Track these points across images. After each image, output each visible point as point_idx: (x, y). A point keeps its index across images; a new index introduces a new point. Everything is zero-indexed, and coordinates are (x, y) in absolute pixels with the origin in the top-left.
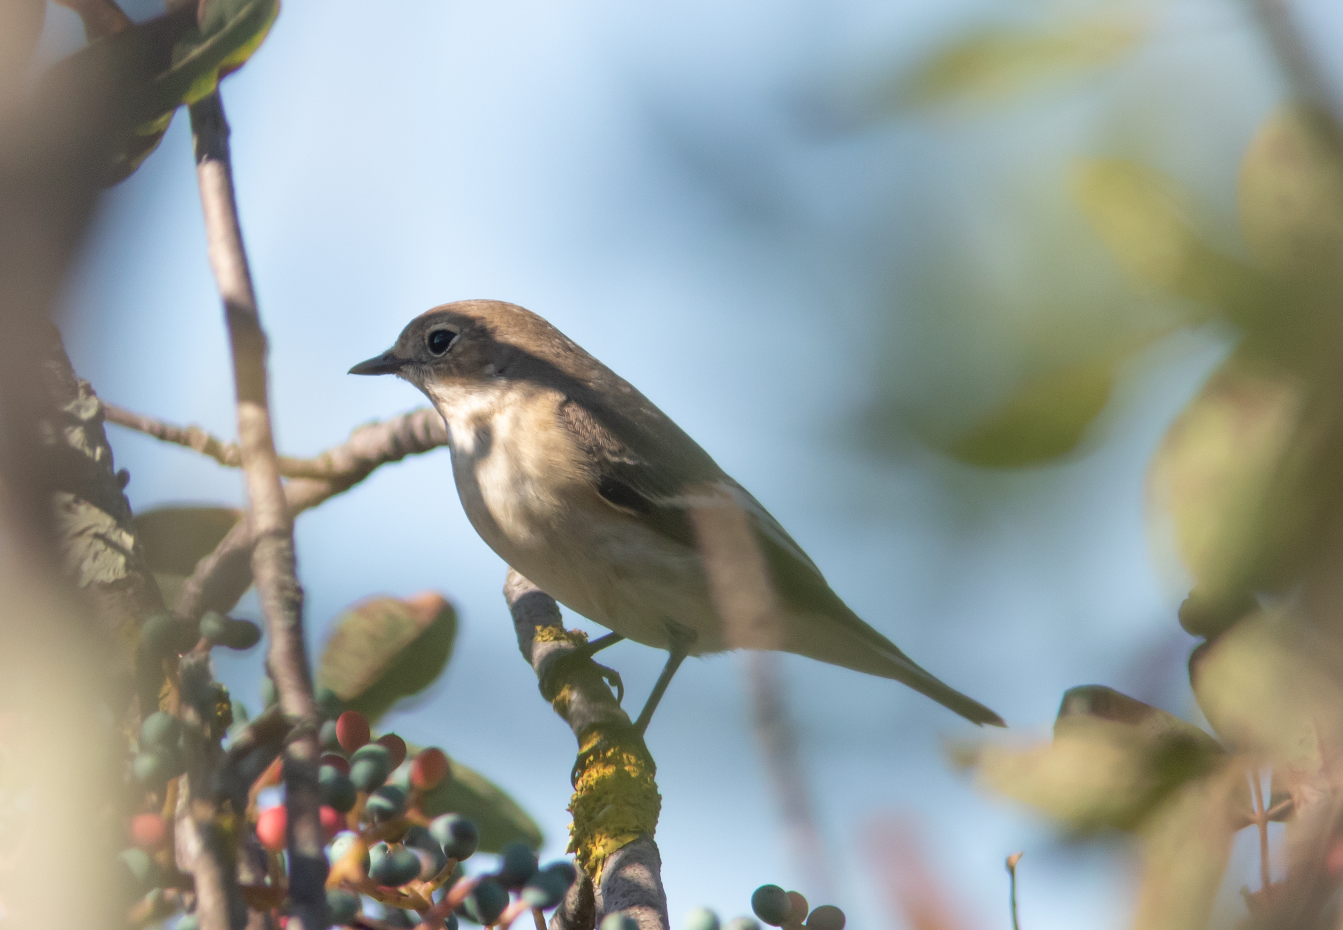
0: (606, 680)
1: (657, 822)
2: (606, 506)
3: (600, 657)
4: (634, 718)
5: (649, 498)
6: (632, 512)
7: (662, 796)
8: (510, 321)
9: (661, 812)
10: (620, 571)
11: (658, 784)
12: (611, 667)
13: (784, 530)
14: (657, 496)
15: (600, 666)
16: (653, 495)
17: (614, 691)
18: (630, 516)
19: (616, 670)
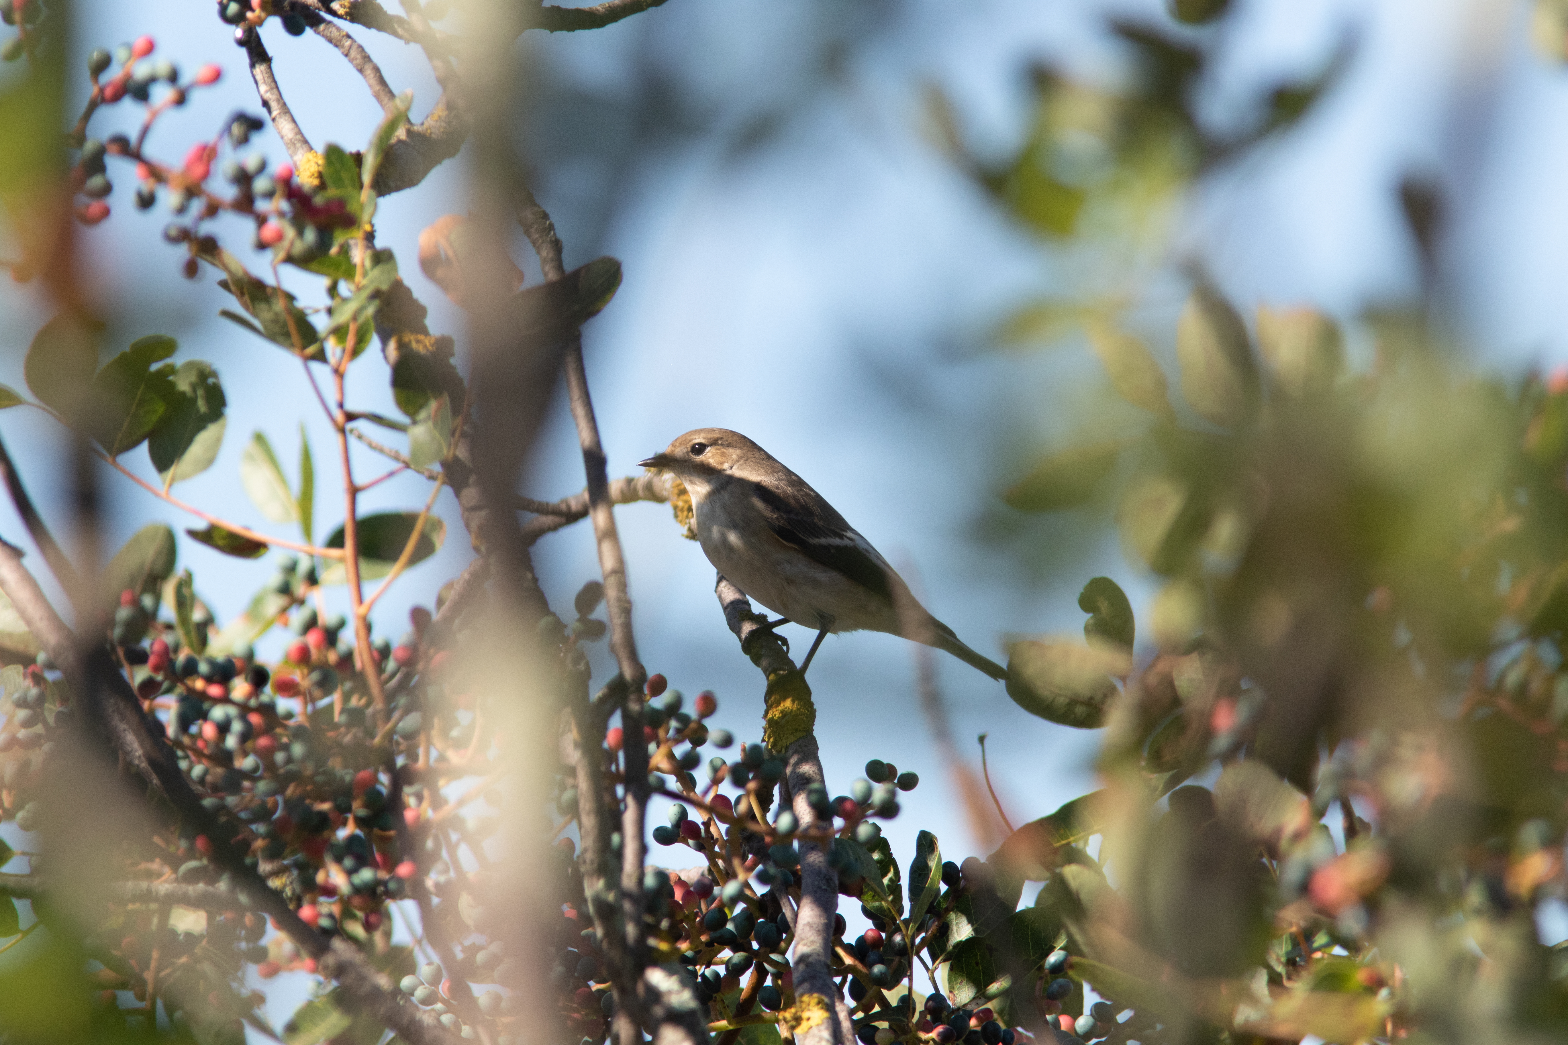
0: (780, 643)
1: (814, 725)
2: (783, 544)
3: (777, 630)
4: (799, 664)
5: (806, 539)
6: (796, 547)
7: (817, 710)
8: (738, 440)
9: (816, 719)
10: (790, 581)
11: (814, 702)
12: (783, 636)
13: (886, 561)
14: (811, 538)
15: (776, 634)
16: (810, 538)
17: (785, 648)
18: (795, 549)
19: (786, 637)
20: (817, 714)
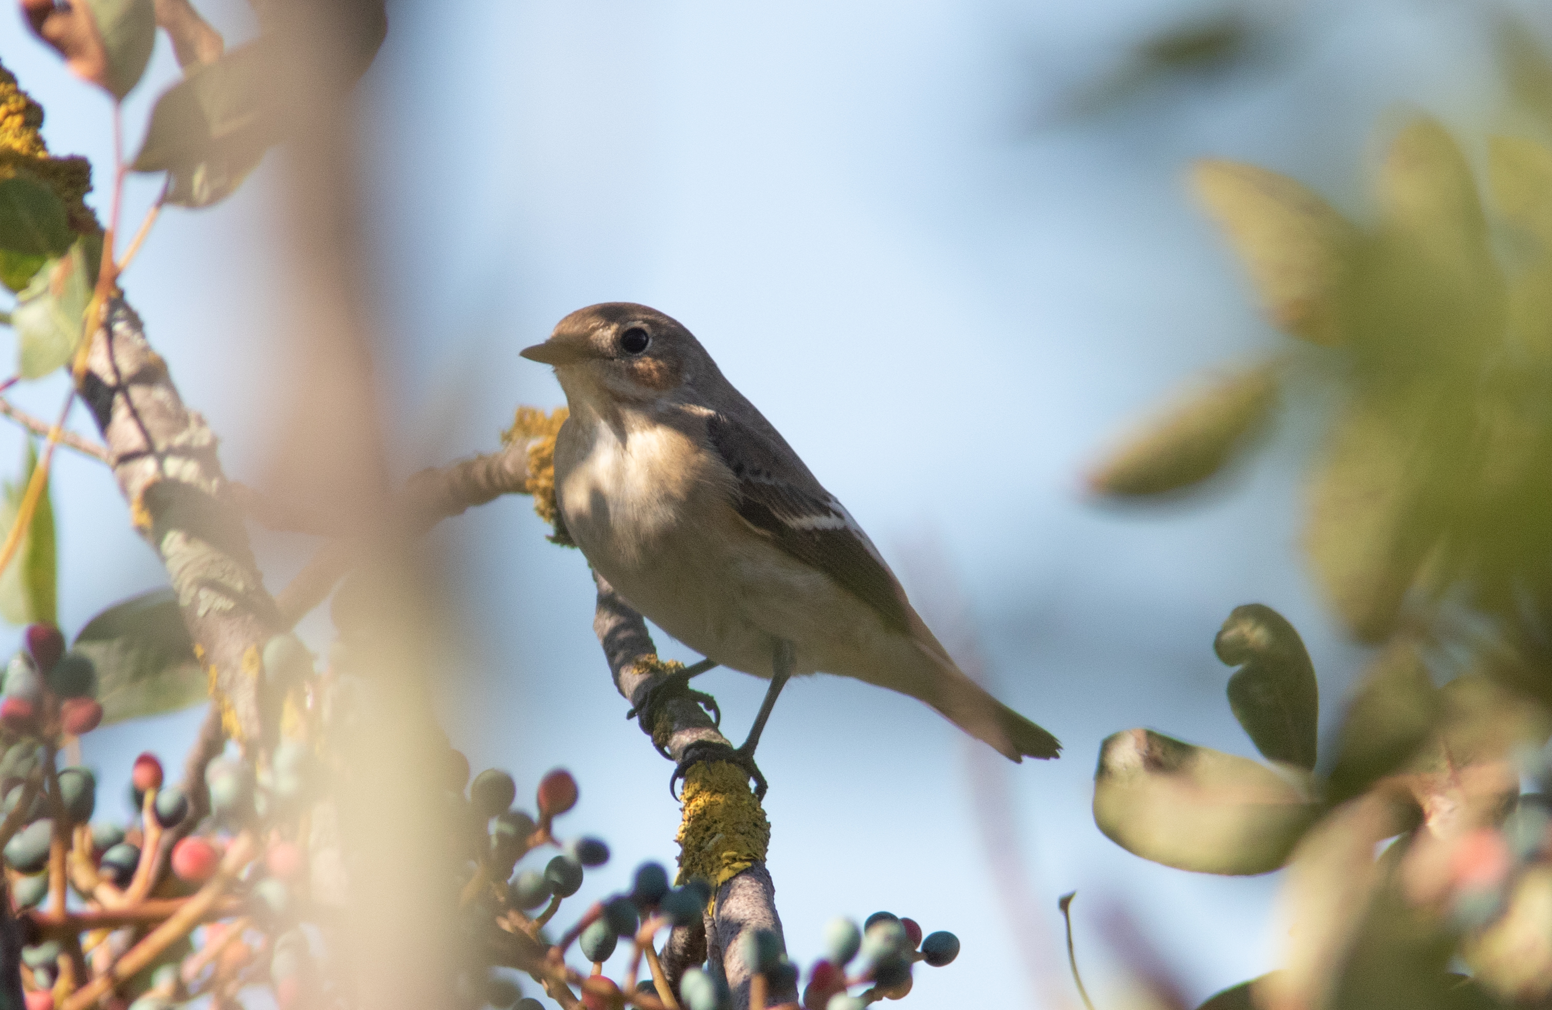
0: (701, 705)
1: (767, 850)
2: (748, 530)
5: (782, 520)
6: (768, 535)
9: (771, 840)
11: (766, 811)
12: (706, 692)
14: (789, 516)
20: (772, 831)
